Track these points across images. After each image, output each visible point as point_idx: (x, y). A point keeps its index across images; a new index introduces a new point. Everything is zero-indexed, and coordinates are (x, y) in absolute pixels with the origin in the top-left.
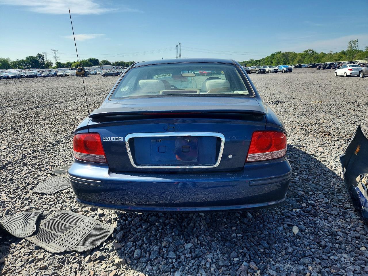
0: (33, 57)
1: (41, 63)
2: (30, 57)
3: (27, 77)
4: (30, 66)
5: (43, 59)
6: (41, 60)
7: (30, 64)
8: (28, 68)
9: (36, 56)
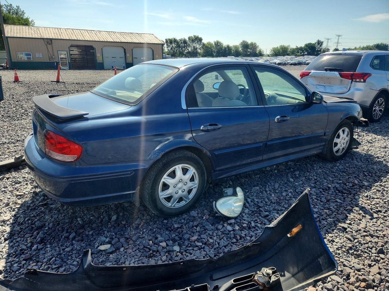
0: (311, 44)
1: (318, 50)
2: (309, 43)
3: (291, 64)
4: (306, 53)
5: (321, 46)
6: (319, 46)
7: (307, 51)
8: (303, 55)
9: (315, 43)
